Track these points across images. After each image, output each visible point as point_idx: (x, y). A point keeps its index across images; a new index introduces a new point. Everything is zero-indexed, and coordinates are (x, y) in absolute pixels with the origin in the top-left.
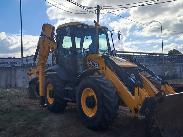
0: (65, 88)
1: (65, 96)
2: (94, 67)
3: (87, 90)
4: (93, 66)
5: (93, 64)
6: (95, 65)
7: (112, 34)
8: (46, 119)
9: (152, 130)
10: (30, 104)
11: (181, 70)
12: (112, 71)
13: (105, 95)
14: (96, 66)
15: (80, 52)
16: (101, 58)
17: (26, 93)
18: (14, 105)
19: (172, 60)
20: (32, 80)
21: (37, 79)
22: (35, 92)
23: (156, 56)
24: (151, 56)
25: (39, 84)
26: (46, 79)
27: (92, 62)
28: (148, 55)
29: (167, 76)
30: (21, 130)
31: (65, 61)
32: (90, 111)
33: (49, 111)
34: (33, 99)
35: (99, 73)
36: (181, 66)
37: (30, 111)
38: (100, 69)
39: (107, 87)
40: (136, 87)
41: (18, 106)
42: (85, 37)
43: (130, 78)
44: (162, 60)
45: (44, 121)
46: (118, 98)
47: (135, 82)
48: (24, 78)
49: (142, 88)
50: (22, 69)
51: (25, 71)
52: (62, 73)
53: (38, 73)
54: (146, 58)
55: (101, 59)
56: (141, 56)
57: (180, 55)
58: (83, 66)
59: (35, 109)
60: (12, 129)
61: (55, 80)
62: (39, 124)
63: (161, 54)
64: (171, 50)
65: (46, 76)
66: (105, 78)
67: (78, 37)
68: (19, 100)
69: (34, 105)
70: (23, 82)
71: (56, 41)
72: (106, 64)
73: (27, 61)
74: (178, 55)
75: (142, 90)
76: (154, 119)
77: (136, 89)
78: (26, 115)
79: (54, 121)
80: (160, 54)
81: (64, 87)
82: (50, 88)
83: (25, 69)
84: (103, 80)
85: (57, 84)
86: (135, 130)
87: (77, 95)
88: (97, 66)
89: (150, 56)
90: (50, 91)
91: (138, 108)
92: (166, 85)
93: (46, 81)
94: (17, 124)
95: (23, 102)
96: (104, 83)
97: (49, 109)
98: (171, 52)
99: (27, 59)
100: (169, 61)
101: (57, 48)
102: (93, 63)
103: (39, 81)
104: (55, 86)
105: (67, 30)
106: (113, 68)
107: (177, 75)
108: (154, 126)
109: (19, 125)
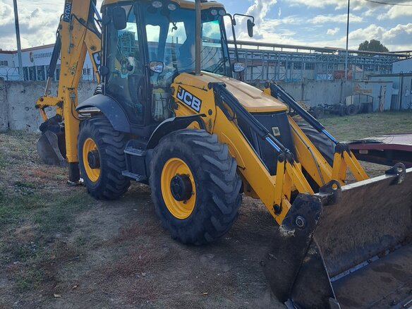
0: (125, 151)
1: (124, 168)
2: (190, 106)
3: (173, 161)
4: (189, 103)
5: (188, 99)
6: (194, 102)
7: (234, 22)
8: (84, 217)
9: (307, 259)
10: (45, 177)
11: (383, 94)
12: (231, 119)
13: (213, 177)
14: (196, 104)
15: (160, 69)
16: (207, 88)
17: (34, 148)
18: (9, 182)
19: (365, 65)
20: (47, 122)
21: (59, 118)
22: (55, 150)
23: (331, 56)
24: (320, 55)
25: (63, 130)
26: (80, 125)
27: (187, 94)
28: (313, 52)
29: (350, 106)
30: (30, 245)
31: (122, 87)
32: (179, 207)
33: (89, 197)
34: (51, 164)
35: (202, 125)
36: (383, 84)
37: (47, 197)
38: (204, 115)
39: (218, 159)
40: (281, 162)
41: (19, 184)
42: (171, 25)
43: (268, 139)
44: (345, 64)
45: (80, 221)
46: (240, 182)
47: (278, 149)
48: (27, 109)
49: (292, 162)
50: (22, 88)
51: (28, 92)
52: (116, 116)
53: (60, 104)
54: (309, 60)
55: (207, 90)
56: (297, 53)
57: (385, 55)
58: (165, 103)
59: (59, 191)
60: (9, 243)
61: (101, 130)
62: (69, 230)
63: (344, 51)
64: (367, 42)
65: (80, 116)
66: (215, 138)
67: (154, 24)
68: (21, 168)
69: (54, 180)
70: (27, 118)
71: (100, 30)
72: (218, 102)
73: (32, 61)
74: (379, 54)
75: (293, 169)
76: (312, 239)
77: (280, 166)
78: (39, 207)
79: (102, 223)
80: (340, 51)
81: (123, 147)
82: (90, 146)
83: (28, 88)
84: (210, 143)
85: (105, 139)
86: (272, 255)
87: (152, 171)
88: (198, 105)
89: (317, 56)
90: (90, 153)
91: (281, 204)
92: (345, 153)
93: (80, 130)
94: (20, 230)
95: (30, 172)
96: (211, 150)
97: (89, 192)
98: (364, 46)
99: (31, 54)
100: (358, 69)
101: (103, 49)
102: (188, 97)
103: (63, 124)
104: (102, 145)
105: (127, 13)
106: (232, 114)
107: (372, 104)
108: (312, 252)
109: (24, 232)
